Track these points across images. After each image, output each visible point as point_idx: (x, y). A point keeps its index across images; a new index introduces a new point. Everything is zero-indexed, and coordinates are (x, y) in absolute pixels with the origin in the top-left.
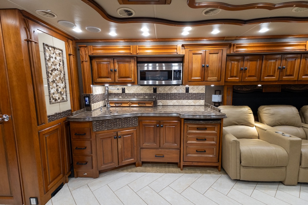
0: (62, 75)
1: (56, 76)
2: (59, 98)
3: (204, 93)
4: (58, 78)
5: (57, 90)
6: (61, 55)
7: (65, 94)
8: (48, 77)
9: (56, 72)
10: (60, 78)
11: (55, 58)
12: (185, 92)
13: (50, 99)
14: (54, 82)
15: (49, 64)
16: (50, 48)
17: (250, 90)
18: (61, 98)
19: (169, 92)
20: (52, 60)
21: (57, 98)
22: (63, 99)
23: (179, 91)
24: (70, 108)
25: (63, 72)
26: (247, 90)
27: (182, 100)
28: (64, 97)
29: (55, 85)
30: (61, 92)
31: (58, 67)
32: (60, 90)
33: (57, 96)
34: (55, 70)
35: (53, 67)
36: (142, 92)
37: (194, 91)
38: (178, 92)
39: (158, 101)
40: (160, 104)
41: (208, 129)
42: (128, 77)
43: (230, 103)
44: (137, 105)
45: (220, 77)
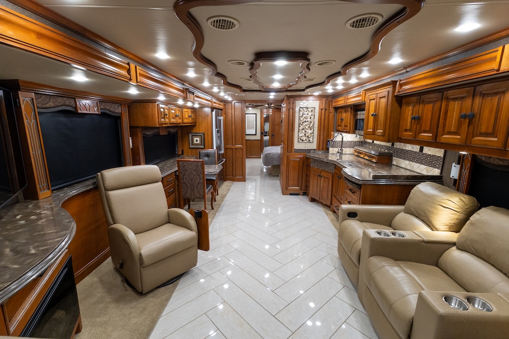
0: (312, 124)
1: (306, 125)
2: (306, 140)
3: (442, 156)
4: (307, 127)
5: (305, 134)
6: (313, 111)
7: (312, 138)
8: (299, 126)
9: (307, 123)
10: (309, 127)
11: (308, 114)
12: (418, 151)
13: (298, 139)
14: (303, 129)
15: (302, 119)
16: (304, 109)
18: (308, 140)
19: (404, 148)
20: (304, 116)
21: (304, 140)
22: (309, 140)
23: (413, 147)
24: (315, 148)
25: (313, 123)
27: (414, 163)
28: (311, 139)
29: (304, 131)
30: (308, 136)
31: (309, 119)
32: (307, 135)
33: (304, 138)
34: (306, 122)
35: (305, 120)
37: (429, 150)
38: (412, 150)
39: (394, 158)
40: (394, 163)
41: (355, 194)
42: (347, 126)
43: (464, 184)
44: (367, 158)
45: (385, 130)
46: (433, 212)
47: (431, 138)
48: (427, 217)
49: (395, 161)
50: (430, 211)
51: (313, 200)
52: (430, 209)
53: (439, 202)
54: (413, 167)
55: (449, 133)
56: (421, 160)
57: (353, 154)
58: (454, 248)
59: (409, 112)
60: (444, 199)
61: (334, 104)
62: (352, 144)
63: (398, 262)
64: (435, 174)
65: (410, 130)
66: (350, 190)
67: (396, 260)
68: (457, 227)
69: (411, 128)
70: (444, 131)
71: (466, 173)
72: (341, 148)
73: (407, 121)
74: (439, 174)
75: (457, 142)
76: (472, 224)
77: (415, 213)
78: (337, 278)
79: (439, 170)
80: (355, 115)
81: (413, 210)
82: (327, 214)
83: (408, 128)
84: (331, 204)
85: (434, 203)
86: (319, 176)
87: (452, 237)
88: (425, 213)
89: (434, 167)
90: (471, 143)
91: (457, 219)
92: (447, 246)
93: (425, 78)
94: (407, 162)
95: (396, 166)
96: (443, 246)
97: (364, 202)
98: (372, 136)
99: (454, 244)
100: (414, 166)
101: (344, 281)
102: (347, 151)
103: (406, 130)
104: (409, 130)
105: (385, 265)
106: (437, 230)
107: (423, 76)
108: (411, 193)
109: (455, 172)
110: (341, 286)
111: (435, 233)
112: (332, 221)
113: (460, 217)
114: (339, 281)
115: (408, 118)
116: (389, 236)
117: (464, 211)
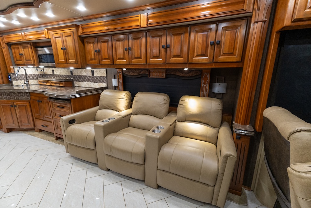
12: (91, 75)
17: (136, 74)
19: (81, 75)
23: (87, 74)
26: (134, 74)
27: (90, 83)
36: (64, 74)
37: (98, 74)
39: (75, 82)
40: (76, 85)
41: (65, 108)
42: (30, 60)
43: (121, 87)
44: (55, 85)
45: (77, 59)
46: (117, 103)
47: (110, 62)
48: (115, 106)
49: (76, 84)
50: (115, 103)
51: (10, 130)
52: (115, 102)
53: (118, 97)
54: (90, 86)
55: (120, 59)
56: (94, 80)
57: (38, 84)
58: (132, 115)
59: (91, 48)
60: (120, 95)
61: (5, 40)
62: (35, 77)
63: (118, 132)
64: (104, 86)
65: (95, 59)
66: (59, 107)
67: (117, 132)
68: (130, 106)
69: (95, 58)
70: (116, 58)
71: (121, 81)
72: (27, 79)
73: (91, 53)
74: (106, 86)
75: (125, 63)
76: (137, 101)
77: (108, 107)
78: (79, 169)
79: (106, 84)
80: (36, 51)
81: (106, 106)
82: (34, 136)
83: (93, 57)
84: (35, 126)
85: (116, 98)
86: (12, 106)
87: (130, 111)
88: (113, 105)
89: (103, 82)
90: (132, 63)
91: (127, 103)
92: (129, 116)
93: (101, 26)
94: (85, 83)
95: (78, 87)
96: (127, 117)
97: (76, 111)
98: (65, 65)
99: (131, 114)
100: (91, 84)
101: (84, 167)
102: (32, 82)
103: (92, 59)
104: (93, 59)
105: (115, 137)
106: (121, 111)
107: (99, 24)
108: (100, 97)
109: (115, 82)
110: (85, 171)
111: (121, 112)
112: (42, 138)
113: (128, 102)
114: (81, 169)
115: (91, 51)
116: (109, 121)
117: (128, 98)
